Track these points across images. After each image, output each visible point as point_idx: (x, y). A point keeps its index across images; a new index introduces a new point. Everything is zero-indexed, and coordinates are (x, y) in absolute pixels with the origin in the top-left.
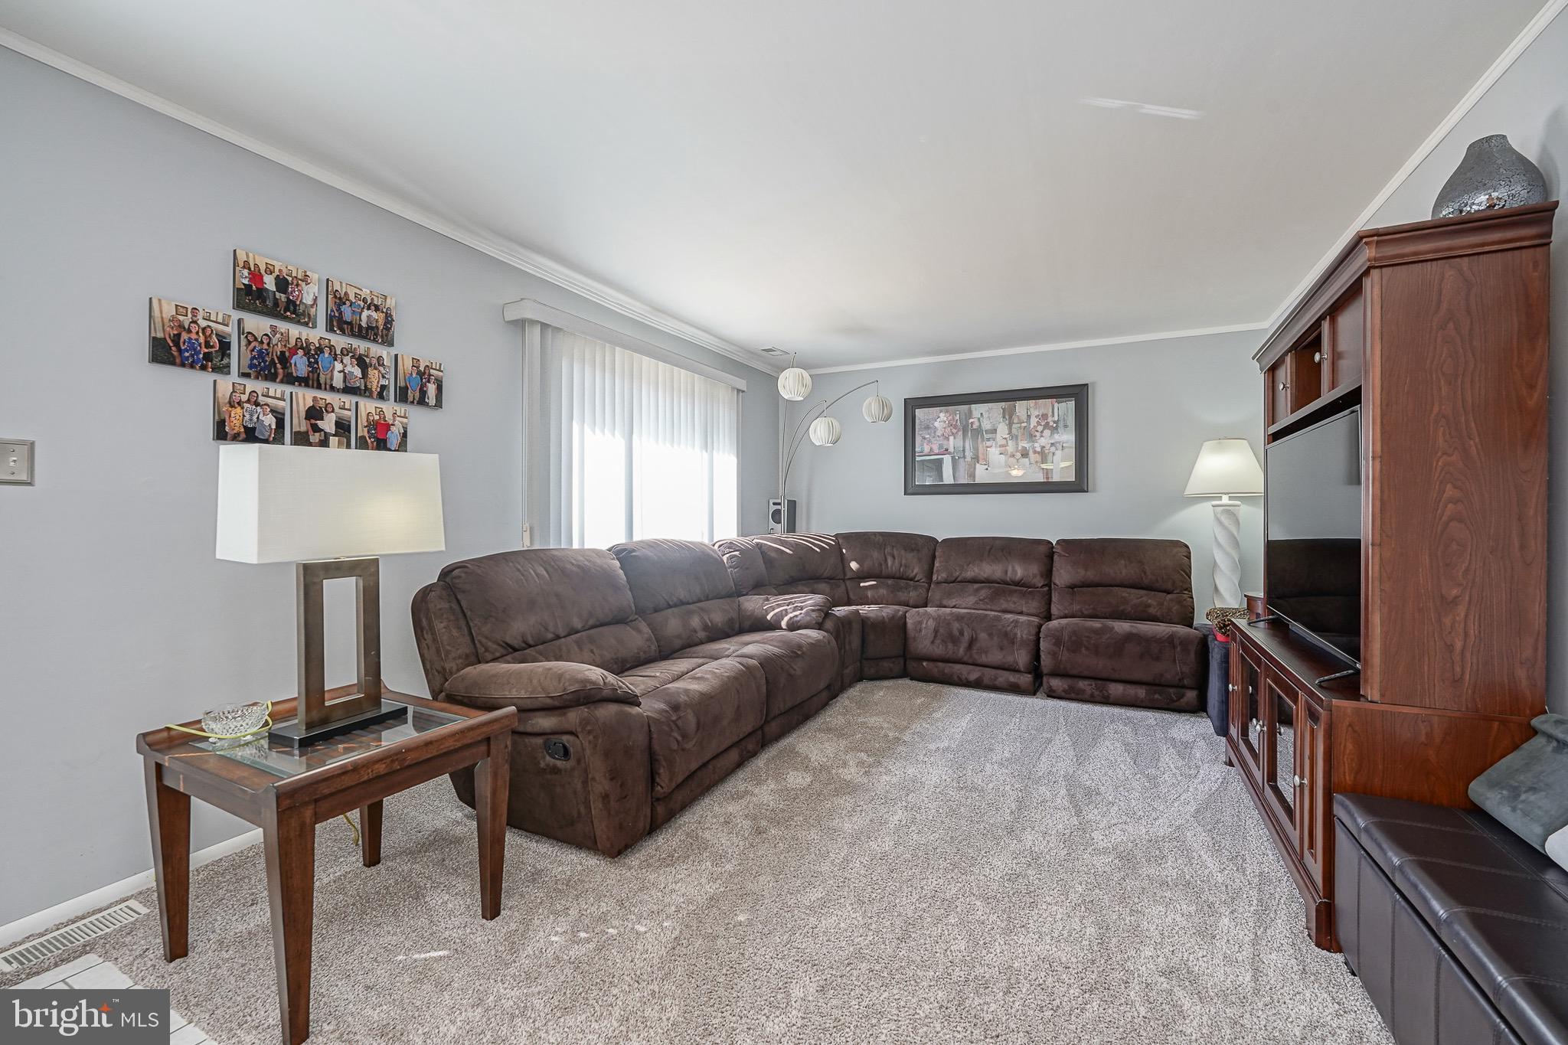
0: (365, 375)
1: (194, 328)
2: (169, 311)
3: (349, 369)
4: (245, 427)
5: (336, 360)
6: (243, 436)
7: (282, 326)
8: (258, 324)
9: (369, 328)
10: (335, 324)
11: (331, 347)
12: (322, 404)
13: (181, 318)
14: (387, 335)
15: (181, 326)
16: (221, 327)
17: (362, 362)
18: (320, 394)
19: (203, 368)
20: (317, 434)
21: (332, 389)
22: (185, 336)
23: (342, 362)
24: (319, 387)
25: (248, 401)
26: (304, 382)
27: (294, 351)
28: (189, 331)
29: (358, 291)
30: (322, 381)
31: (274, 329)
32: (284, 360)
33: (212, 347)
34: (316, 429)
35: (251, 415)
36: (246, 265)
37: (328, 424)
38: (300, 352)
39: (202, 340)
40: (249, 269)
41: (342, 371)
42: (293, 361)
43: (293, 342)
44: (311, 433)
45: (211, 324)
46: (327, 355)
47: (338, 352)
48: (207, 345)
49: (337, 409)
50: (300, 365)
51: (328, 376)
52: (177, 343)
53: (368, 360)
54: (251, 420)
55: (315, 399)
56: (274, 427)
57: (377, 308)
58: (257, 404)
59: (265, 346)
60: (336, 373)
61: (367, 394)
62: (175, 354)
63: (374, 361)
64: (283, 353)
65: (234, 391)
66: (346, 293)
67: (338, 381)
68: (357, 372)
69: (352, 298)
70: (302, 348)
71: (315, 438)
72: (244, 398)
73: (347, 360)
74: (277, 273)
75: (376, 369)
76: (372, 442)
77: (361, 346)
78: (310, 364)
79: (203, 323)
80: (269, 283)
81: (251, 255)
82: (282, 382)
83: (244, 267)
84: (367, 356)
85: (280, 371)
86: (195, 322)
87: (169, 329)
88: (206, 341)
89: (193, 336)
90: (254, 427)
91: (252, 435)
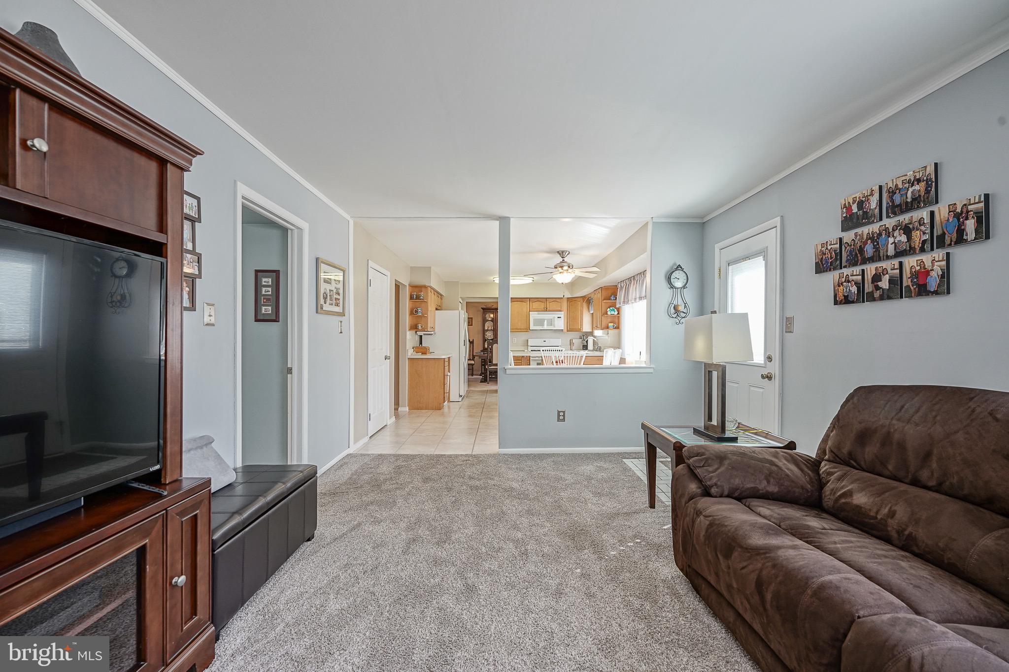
0: (909, 238)
1: (826, 252)
2: (819, 247)
3: (898, 239)
4: (844, 296)
5: (889, 236)
6: (844, 301)
7: (859, 230)
8: (850, 235)
9: (914, 200)
10: (890, 211)
11: (886, 229)
12: (880, 270)
13: (822, 249)
14: (928, 198)
15: (823, 253)
16: (835, 246)
17: (907, 230)
18: (879, 264)
19: (830, 270)
20: (878, 292)
21: (888, 258)
22: (824, 257)
23: (893, 236)
24: (880, 260)
25: (845, 282)
26: (872, 260)
27: (865, 243)
28: (825, 254)
29: (904, 178)
30: (881, 255)
31: (856, 234)
32: (861, 250)
33: (832, 258)
34: (877, 288)
35: (846, 289)
37: (884, 284)
38: (869, 241)
39: (829, 257)
40: (846, 207)
41: (894, 242)
42: (865, 249)
43: (865, 237)
44: (875, 291)
45: (832, 246)
46: (883, 236)
47: (891, 230)
49: (890, 271)
50: (869, 250)
51: (885, 250)
52: (822, 263)
53: (911, 226)
54: (846, 291)
55: (876, 269)
56: (856, 293)
57: (919, 181)
58: (849, 282)
59: (852, 247)
60: (890, 245)
61: (912, 252)
62: (821, 267)
63: (917, 224)
64: (860, 246)
65: (840, 278)
66: (897, 185)
67: (891, 251)
68: (904, 238)
69: (900, 186)
70: (870, 238)
71: (877, 294)
72: (843, 280)
73: (896, 233)
74: (858, 200)
75: (917, 230)
76: (915, 289)
77: (905, 218)
78: (875, 247)
79: (829, 247)
80: (855, 209)
81: (846, 199)
82: (860, 264)
83: (844, 208)
84: (910, 223)
85: (860, 258)
86: (827, 249)
87: (819, 257)
88: (831, 256)
89: (827, 256)
90: (848, 295)
91: (847, 300)
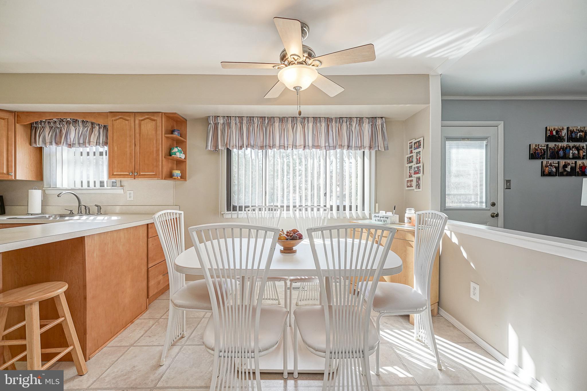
0: (578, 153)
1: (539, 149)
2: (534, 146)
3: (574, 152)
4: (549, 172)
6: (548, 174)
7: (557, 143)
8: (552, 145)
9: (580, 138)
10: (570, 139)
11: (569, 146)
12: (567, 163)
13: (536, 147)
14: (585, 139)
15: (536, 149)
16: (544, 147)
17: (578, 149)
19: (540, 159)
20: (566, 173)
21: (570, 158)
22: (537, 152)
23: (572, 150)
24: (566, 159)
25: (549, 166)
26: (562, 158)
27: (560, 150)
28: (537, 150)
29: (577, 128)
30: (567, 157)
31: (555, 145)
32: (558, 153)
33: (542, 153)
34: (565, 171)
36: (549, 130)
37: (568, 169)
38: (562, 150)
39: (540, 152)
40: (550, 131)
42: (560, 153)
43: (560, 147)
45: (542, 147)
46: (568, 149)
47: (571, 147)
48: (541, 153)
49: (571, 164)
51: (569, 155)
52: (535, 154)
54: (550, 170)
55: (565, 162)
56: (555, 172)
57: (582, 132)
58: (551, 166)
59: (553, 150)
60: (571, 154)
61: (579, 158)
62: (535, 156)
63: (581, 148)
64: (557, 151)
65: (547, 163)
66: (573, 130)
67: (571, 156)
68: (576, 152)
69: (575, 130)
70: (562, 148)
72: (549, 165)
73: (574, 149)
74: (556, 130)
75: (582, 150)
76: (581, 173)
77: (578, 144)
78: (564, 153)
79: (540, 147)
80: (554, 133)
81: (550, 127)
82: (557, 159)
83: (549, 131)
84: (579, 147)
85: (557, 156)
86: (539, 148)
87: (534, 151)
88: (541, 152)
89: (538, 151)
90: (551, 172)
91: (550, 174)
